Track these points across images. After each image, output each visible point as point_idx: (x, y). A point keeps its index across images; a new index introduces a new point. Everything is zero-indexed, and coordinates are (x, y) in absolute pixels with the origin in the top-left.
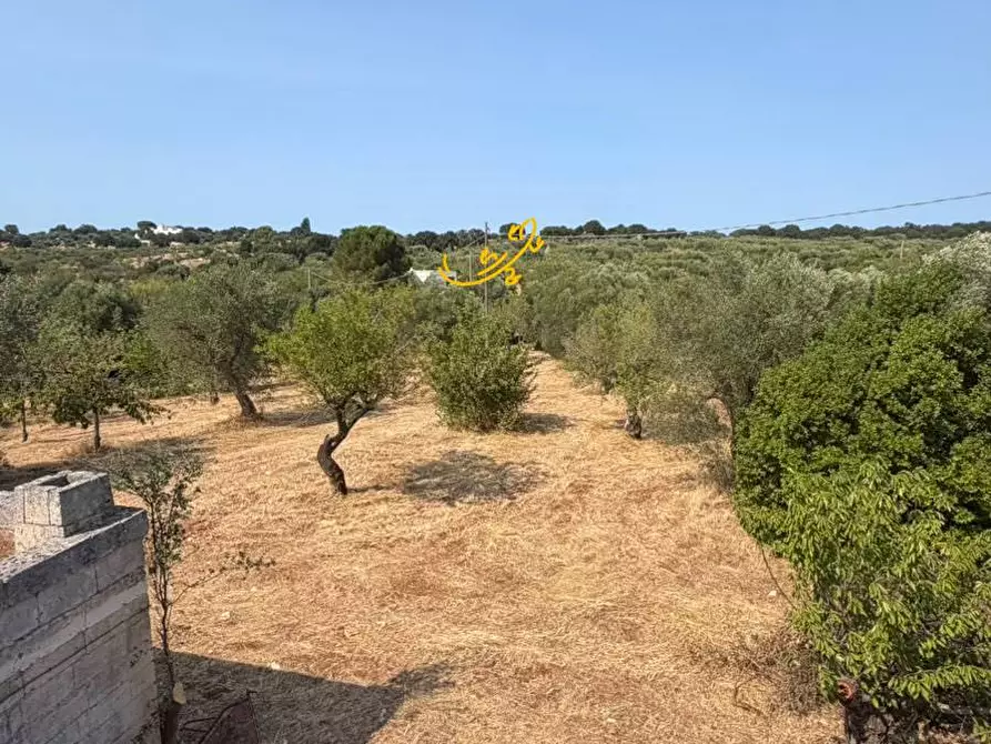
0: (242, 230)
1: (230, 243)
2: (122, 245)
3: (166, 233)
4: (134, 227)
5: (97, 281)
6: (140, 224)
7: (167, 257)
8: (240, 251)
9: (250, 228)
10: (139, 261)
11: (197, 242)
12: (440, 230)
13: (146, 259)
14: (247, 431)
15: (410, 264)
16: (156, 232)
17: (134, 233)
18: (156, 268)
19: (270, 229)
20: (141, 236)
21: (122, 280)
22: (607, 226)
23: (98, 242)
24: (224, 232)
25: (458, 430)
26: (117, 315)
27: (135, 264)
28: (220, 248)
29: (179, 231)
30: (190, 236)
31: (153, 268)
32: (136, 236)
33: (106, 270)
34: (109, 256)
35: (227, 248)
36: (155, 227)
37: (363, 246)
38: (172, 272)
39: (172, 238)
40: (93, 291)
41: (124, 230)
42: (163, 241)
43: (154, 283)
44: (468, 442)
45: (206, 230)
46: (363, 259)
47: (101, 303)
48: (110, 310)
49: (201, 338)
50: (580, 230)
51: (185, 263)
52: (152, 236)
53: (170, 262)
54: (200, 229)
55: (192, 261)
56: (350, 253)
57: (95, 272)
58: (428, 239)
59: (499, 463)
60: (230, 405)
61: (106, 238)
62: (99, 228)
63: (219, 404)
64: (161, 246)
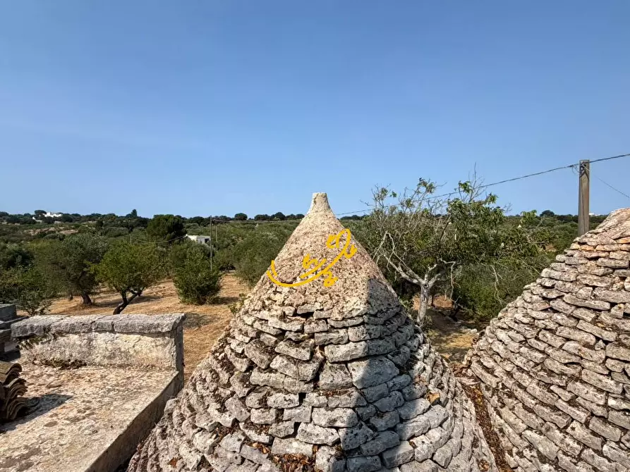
0: (98, 215)
1: (91, 222)
2: (25, 223)
3: (52, 216)
4: (32, 213)
5: (7, 242)
6: (36, 212)
7: (52, 229)
8: (96, 226)
9: (103, 214)
10: (34, 231)
11: (71, 221)
12: (205, 216)
13: (39, 230)
14: (85, 310)
15: (186, 232)
16: (46, 216)
17: (32, 216)
18: (45, 235)
19: (114, 215)
20: (36, 218)
21: (22, 242)
22: (286, 214)
23: (9, 221)
24: (87, 216)
25: (188, 304)
26: (19, 259)
27: (32, 232)
28: (85, 225)
29: (60, 215)
30: (67, 219)
31: (42, 235)
32: (34, 218)
33: (13, 236)
34: (15, 229)
35: (89, 224)
36: (46, 213)
37: (161, 224)
38: (54, 238)
39: (55, 219)
40: (5, 248)
41: (25, 215)
42: (50, 221)
43: (42, 243)
44: (191, 309)
45: (77, 215)
46: (162, 230)
47: (10, 253)
48: (15, 257)
49: (64, 268)
50: (273, 216)
51: (63, 232)
52: (43, 218)
53: (53, 232)
54: (73, 215)
55: (66, 231)
56: (155, 227)
57: (5, 238)
58: (199, 221)
59: (201, 315)
60: (79, 300)
61: (14, 219)
62: (10, 214)
63: (73, 300)
64: (49, 223)
